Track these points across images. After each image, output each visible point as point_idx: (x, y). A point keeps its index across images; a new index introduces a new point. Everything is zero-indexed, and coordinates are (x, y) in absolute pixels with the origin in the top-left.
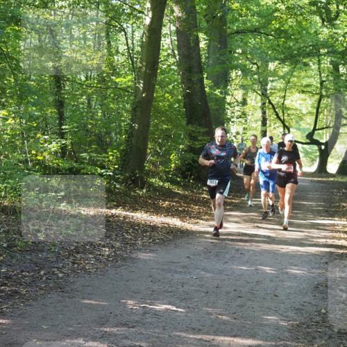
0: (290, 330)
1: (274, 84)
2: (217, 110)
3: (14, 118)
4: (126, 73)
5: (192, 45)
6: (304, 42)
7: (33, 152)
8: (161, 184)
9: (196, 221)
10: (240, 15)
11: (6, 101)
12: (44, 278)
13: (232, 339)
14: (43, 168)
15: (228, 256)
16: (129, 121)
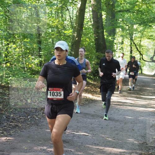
0: (139, 145)
1: (136, 35)
2: (110, 46)
3: (19, 48)
4: (69, 29)
5: (99, 17)
6: (150, 16)
7: (27, 64)
9: (99, 96)
10: (121, 4)
11: (16, 41)
12: (30, 120)
13: (112, 149)
14: (31, 71)
15: (112, 112)
16: (70, 50)
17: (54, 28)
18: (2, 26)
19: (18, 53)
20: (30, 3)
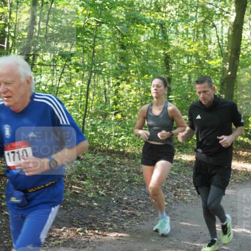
3: (135, 90)
4: (217, 57)
8: (242, 139)
11: (130, 78)
16: (218, 93)
17: (191, 56)
18: (109, 56)
19: (134, 98)
20: (153, 17)
